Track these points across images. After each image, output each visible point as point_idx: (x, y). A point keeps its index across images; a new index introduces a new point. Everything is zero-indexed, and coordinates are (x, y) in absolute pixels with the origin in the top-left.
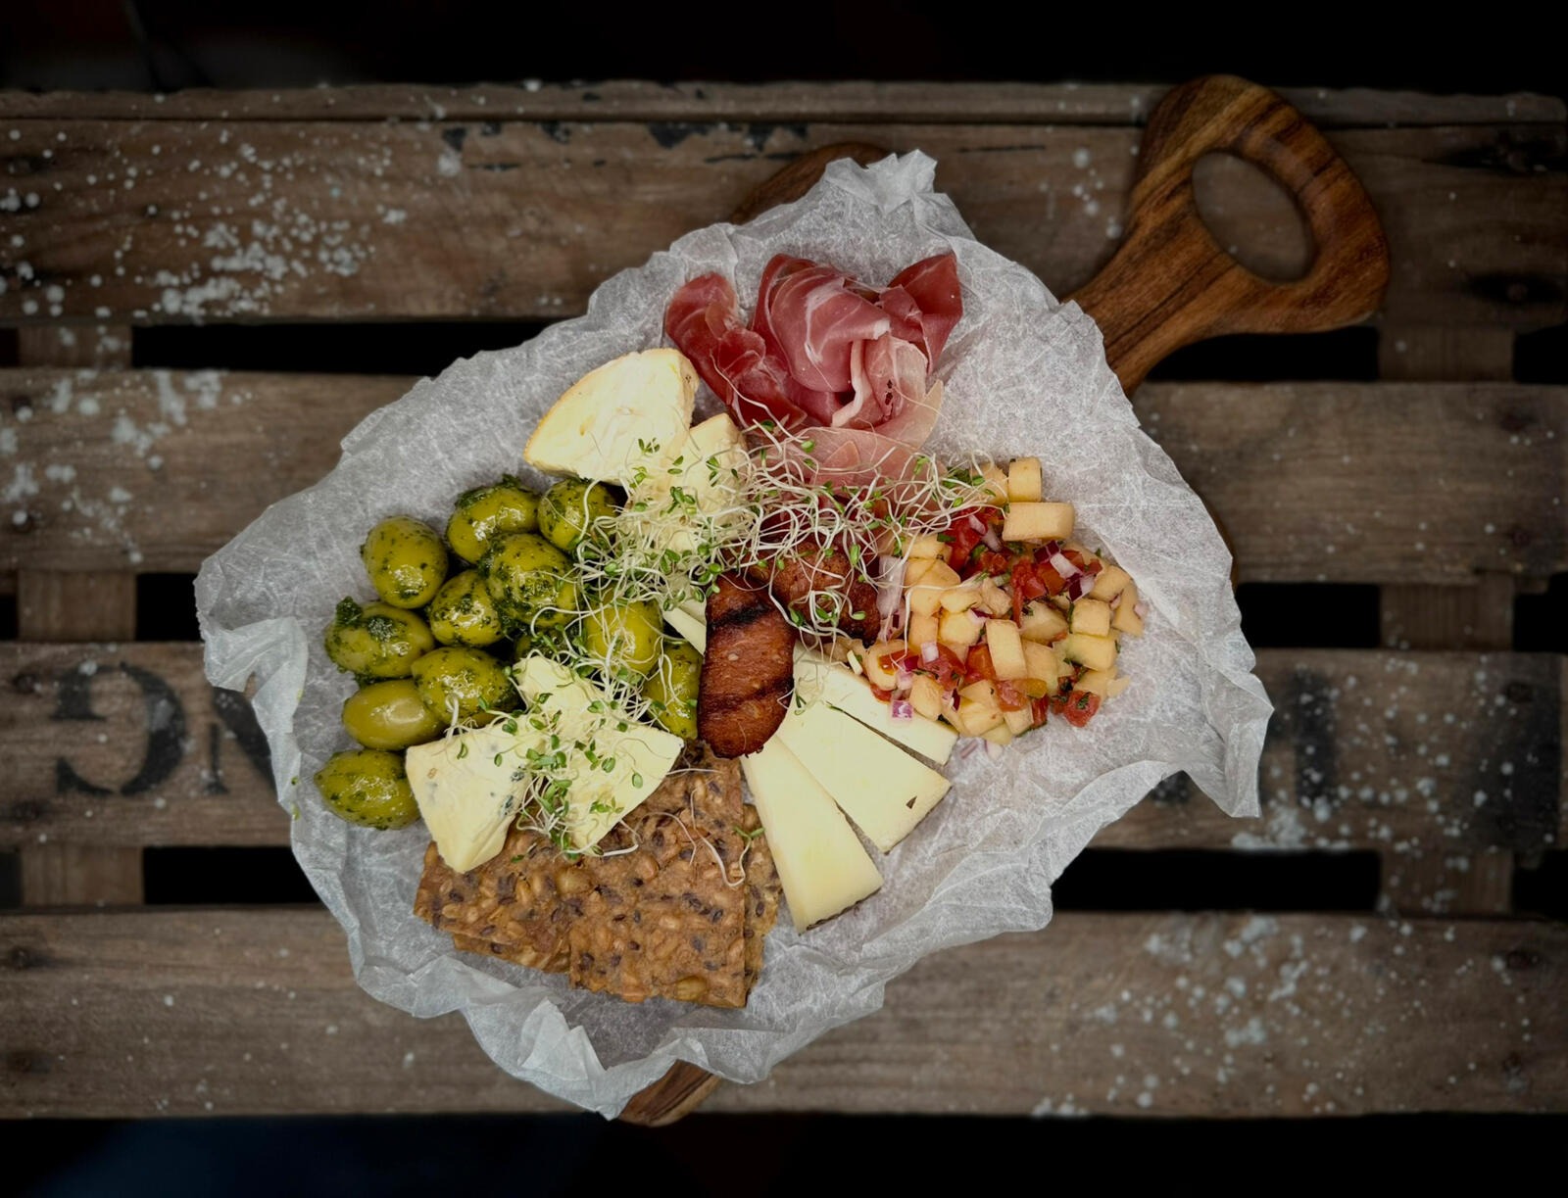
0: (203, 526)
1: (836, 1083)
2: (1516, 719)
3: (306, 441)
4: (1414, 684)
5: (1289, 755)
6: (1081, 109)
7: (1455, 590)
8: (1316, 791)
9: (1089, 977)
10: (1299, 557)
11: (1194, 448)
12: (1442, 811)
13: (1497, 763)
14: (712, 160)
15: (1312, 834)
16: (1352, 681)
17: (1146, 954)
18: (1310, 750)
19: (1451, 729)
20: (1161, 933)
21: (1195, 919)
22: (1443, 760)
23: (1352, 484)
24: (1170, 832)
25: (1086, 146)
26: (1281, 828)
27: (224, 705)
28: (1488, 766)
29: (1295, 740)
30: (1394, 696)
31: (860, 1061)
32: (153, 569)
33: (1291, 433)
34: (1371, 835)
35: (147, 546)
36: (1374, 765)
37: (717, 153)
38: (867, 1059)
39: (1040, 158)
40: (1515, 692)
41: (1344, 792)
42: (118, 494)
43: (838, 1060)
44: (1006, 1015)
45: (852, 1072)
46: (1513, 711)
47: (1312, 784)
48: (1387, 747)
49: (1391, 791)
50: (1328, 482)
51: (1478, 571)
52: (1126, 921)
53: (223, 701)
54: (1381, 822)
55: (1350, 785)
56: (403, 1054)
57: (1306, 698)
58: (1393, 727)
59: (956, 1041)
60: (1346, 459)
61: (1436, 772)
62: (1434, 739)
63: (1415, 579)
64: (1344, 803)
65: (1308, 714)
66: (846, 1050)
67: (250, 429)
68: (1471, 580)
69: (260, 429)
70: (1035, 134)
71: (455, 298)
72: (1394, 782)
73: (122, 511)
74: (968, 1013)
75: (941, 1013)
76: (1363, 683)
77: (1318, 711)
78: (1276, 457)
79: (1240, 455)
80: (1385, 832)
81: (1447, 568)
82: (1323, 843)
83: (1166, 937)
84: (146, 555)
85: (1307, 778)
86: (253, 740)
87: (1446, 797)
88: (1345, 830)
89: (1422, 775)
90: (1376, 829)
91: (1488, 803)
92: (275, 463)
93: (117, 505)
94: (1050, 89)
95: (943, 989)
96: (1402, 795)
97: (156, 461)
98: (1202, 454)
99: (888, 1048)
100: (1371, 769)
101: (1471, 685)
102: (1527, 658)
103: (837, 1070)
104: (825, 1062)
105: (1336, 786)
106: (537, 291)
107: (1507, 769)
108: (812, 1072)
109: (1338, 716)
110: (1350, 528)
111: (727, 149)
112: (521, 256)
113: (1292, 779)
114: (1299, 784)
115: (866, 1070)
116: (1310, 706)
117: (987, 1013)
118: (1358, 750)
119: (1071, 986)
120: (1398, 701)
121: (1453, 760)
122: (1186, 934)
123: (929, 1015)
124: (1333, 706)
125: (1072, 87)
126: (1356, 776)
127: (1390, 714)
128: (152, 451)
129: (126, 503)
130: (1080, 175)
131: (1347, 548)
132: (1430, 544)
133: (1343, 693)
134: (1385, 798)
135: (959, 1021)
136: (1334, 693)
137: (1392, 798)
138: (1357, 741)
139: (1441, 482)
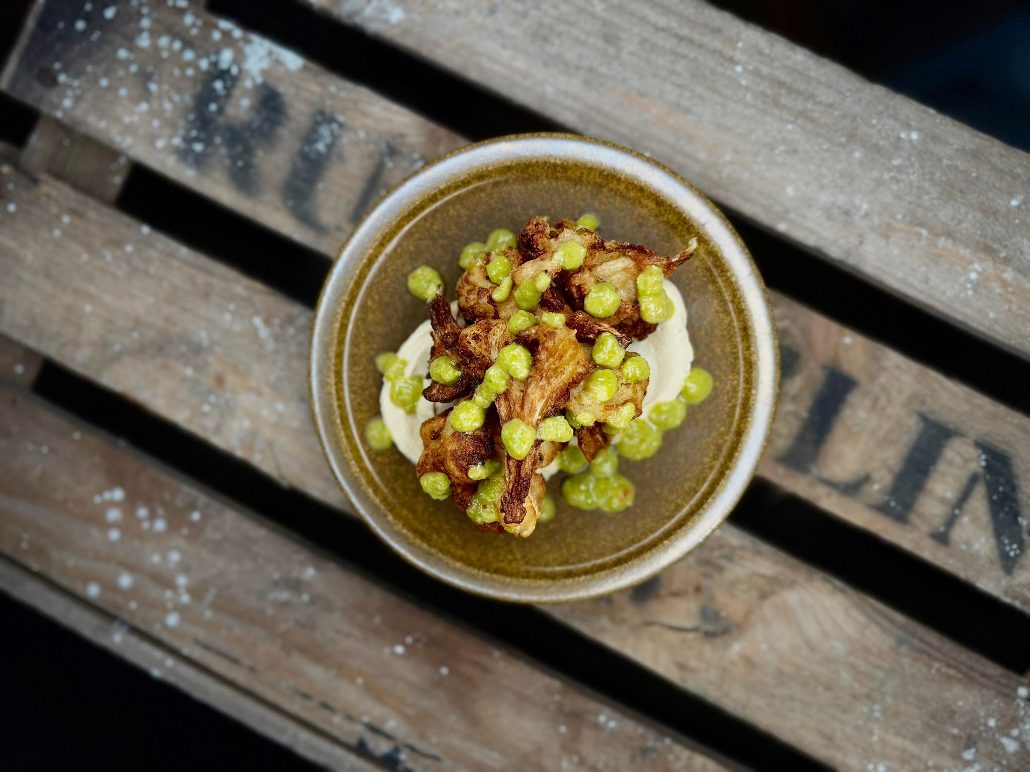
0: (958, 689)
1: (690, 22)
2: (57, 59)
3: (844, 711)
4: (117, 120)
5: (230, 111)
6: (157, 654)
7: (59, 175)
8: (224, 74)
9: (457, 13)
10: (153, 254)
11: (189, 372)
12: (140, 16)
13: (86, 33)
14: (436, 758)
15: (241, 44)
16: (160, 144)
17: (407, 10)
18: (213, 107)
19: (106, 74)
20: (386, 22)
21: (358, 20)
22: (123, 54)
23: (92, 289)
24: (343, 94)
25: (165, 627)
26: (261, 59)
27: (1015, 546)
28: (92, 33)
29: (221, 120)
30: (135, 119)
31: (664, 30)
32: (1015, 676)
33: (117, 348)
34: (199, 23)
35: (1010, 697)
36: (172, 74)
37: (429, 762)
38: (657, 29)
39: (201, 634)
40: (49, 80)
41: (204, 64)
42: (1011, 746)
43: (681, 39)
44: (534, 13)
45: (674, 24)
46: (57, 66)
47: (224, 81)
48: (159, 83)
49: (170, 49)
50: (108, 299)
51: (35, 181)
52: (409, 42)
53: (1015, 550)
54: (188, 29)
55: (196, 67)
56: (1018, 207)
57: (198, 147)
58: (146, 95)
59: (582, 11)
60: (88, 308)
61: (131, 46)
62: (121, 73)
63: (81, 197)
64: (207, 55)
65: (203, 135)
66: (670, 44)
67: (883, 742)
68: (44, 177)
69: (875, 738)
70: (197, 654)
71: (677, 759)
72: (165, 54)
73: (1015, 732)
74: (562, 28)
75: (583, 37)
76: (152, 139)
77: (194, 133)
78: (135, 335)
79: (160, 349)
80: (189, 19)
81: (54, 193)
82: (238, 33)
83: (384, 16)
84: (1015, 690)
85: (225, 88)
86: (1007, 509)
87: (133, 25)
88: (217, 36)
89: (141, 50)
90: (193, 25)
91: (106, 6)
92: (877, 707)
93: (1016, 739)
94: (171, 679)
95: (571, 55)
96: (164, 41)
97: (968, 755)
98: (186, 364)
99: (637, 30)
100: (177, 72)
101: (77, 100)
102: (29, 99)
103: (685, 32)
104: (691, 42)
105: (208, 72)
106: (612, 733)
107: (80, 25)
108: (706, 40)
109: (181, 123)
110: (109, 256)
111: (422, 761)
112: (612, 763)
113: (237, 92)
114: (233, 86)
115: (662, 21)
116: (197, 139)
117: (547, 21)
118: (179, 91)
119: (474, 12)
120: (132, 113)
121: (115, 51)
122: (369, 11)
123: (592, 40)
124: (181, 132)
125: (156, 673)
126: (190, 72)
127: (144, 107)
128: (968, 764)
129: (1008, 735)
130: (180, 609)
131: (116, 243)
132: (58, 217)
133: (171, 137)
134: (177, 45)
135: (571, 24)
136: (177, 141)
137: (172, 42)
138: (177, 98)
139: (30, 258)
